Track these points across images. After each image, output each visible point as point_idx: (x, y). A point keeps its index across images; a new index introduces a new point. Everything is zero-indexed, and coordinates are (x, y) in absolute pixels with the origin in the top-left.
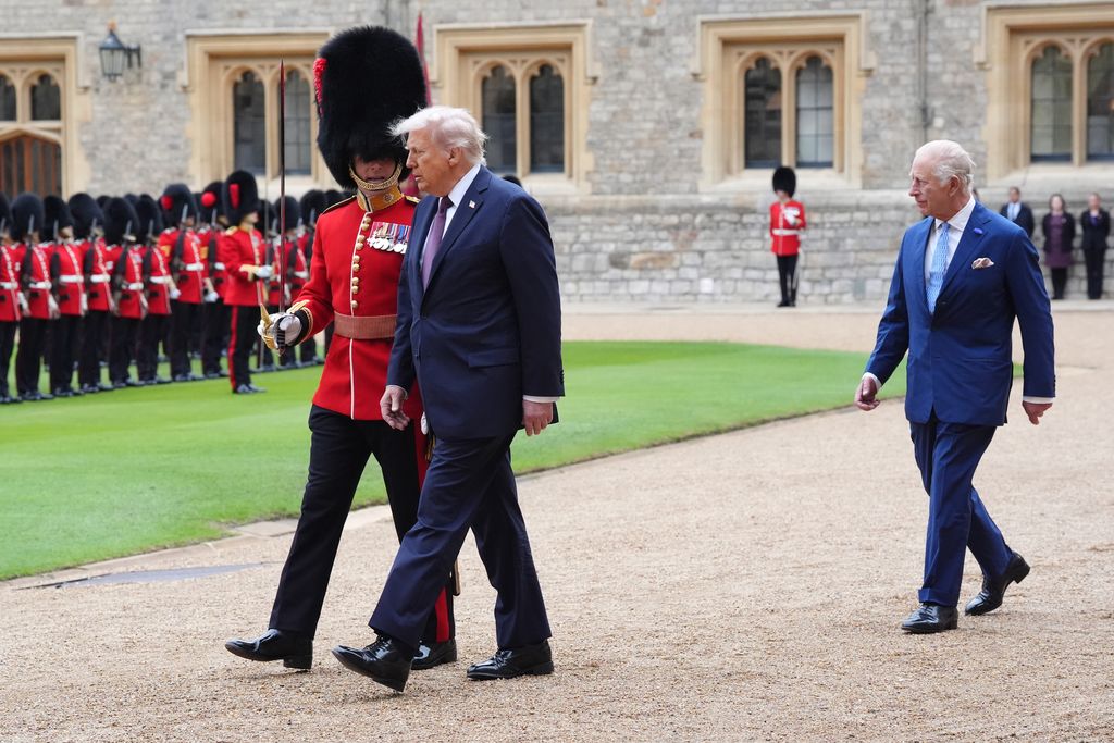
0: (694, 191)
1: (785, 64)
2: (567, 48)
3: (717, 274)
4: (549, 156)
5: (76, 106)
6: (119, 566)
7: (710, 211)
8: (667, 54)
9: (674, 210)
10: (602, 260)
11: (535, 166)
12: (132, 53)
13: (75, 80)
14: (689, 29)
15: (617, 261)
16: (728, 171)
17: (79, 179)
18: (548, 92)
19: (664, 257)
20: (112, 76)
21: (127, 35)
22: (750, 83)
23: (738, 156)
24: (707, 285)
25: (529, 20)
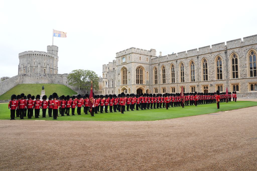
0: (247, 92)
1: (254, 84)
2: (239, 84)
3: (249, 97)
4: (238, 90)
5: (209, 88)
6: (212, 114)
7: (249, 93)
8: (245, 84)
9: (246, 93)
10: (241, 96)
11: (237, 91)
12: (212, 85)
13: (209, 86)
14: (247, 83)
15: (242, 96)
16: (250, 91)
17: (209, 92)
18: (237, 86)
19: (246, 96)
20: (211, 86)
21: (212, 84)
22: (251, 85)
23: (250, 90)
24: (248, 97)
25: (236, 82)
